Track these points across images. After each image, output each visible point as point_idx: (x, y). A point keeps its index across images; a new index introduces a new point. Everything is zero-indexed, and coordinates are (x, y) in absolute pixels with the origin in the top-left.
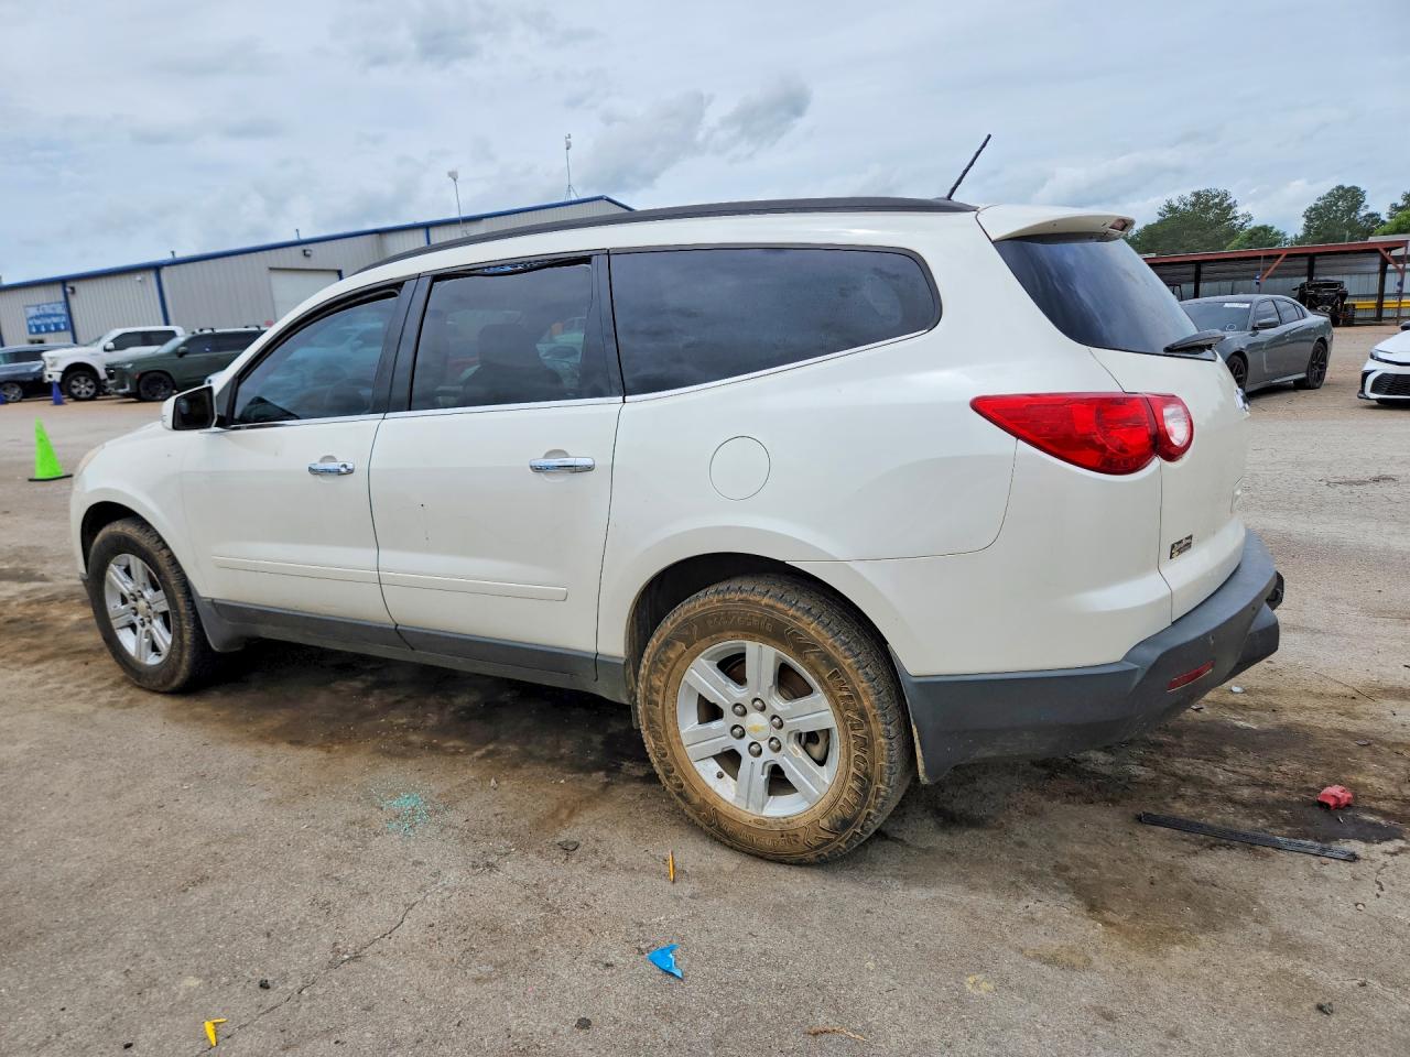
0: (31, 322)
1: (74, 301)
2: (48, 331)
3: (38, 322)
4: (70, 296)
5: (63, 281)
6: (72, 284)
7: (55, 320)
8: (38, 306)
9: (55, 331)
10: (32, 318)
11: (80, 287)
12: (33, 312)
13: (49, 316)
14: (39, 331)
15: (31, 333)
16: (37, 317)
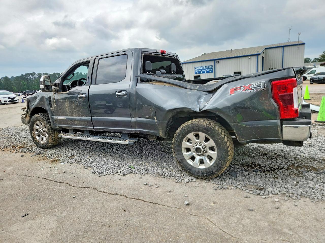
0: (197, 71)
1: (217, 65)
2: (204, 72)
3: (199, 71)
4: (216, 63)
5: (215, 60)
6: (217, 61)
7: (207, 70)
8: (201, 67)
9: (206, 73)
10: (197, 70)
11: (221, 62)
12: (198, 68)
13: (205, 69)
14: (199, 73)
15: (196, 73)
16: (199, 70)
